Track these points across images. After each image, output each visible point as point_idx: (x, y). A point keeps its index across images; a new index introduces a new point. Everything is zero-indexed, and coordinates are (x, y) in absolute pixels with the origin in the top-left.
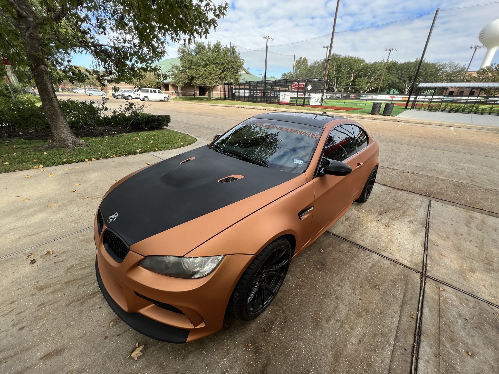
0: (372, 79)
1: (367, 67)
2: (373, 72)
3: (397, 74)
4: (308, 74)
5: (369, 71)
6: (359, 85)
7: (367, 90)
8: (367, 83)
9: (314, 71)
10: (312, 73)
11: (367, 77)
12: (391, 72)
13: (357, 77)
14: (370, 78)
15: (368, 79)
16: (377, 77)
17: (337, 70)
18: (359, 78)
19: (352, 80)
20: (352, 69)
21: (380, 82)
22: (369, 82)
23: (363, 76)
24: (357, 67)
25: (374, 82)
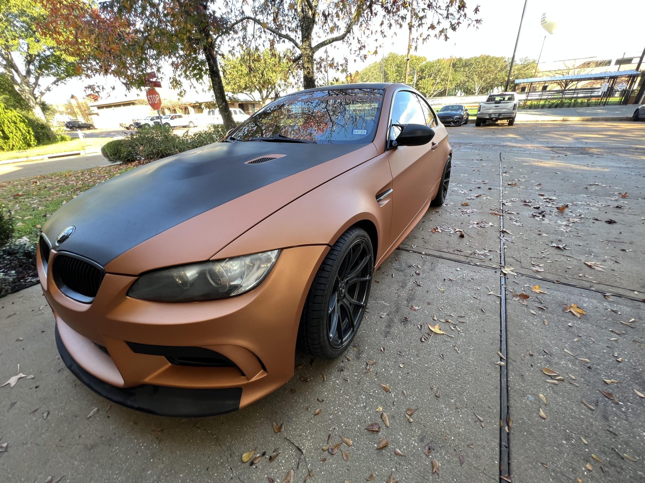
0: (438, 81)
1: (431, 66)
2: (439, 71)
3: (464, 71)
5: (433, 70)
6: (424, 89)
8: (433, 84)
9: (370, 74)
11: (432, 78)
12: (457, 69)
13: (421, 78)
14: (435, 78)
15: (433, 79)
16: (443, 77)
17: (397, 71)
18: (423, 80)
19: (415, 83)
20: (413, 69)
21: (447, 82)
22: (435, 84)
23: (427, 76)
24: (419, 66)
25: (440, 83)
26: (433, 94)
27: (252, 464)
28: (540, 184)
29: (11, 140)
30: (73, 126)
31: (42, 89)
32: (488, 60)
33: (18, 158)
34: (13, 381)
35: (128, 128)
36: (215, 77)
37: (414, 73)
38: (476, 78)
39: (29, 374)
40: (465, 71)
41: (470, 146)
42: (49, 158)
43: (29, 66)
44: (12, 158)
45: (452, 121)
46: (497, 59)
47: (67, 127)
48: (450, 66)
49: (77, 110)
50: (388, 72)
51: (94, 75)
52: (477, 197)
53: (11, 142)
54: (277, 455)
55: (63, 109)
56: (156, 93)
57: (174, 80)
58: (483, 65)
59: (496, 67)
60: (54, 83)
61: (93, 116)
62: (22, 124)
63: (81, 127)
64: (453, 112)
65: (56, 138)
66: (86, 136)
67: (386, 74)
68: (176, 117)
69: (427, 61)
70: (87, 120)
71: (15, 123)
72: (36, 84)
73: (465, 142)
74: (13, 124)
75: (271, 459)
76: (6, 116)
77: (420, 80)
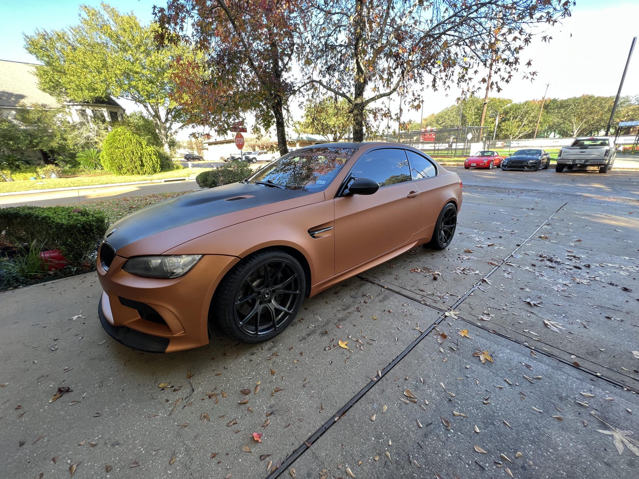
0: (525, 122)
1: (517, 108)
2: (526, 113)
3: (558, 113)
4: (440, 121)
5: (520, 112)
6: (507, 130)
7: (518, 136)
8: (519, 127)
9: (447, 117)
10: (445, 119)
11: (517, 120)
12: (550, 111)
13: (503, 120)
14: (521, 120)
15: (519, 121)
16: (532, 119)
17: (477, 114)
18: (507, 122)
19: (497, 124)
20: (496, 111)
21: (536, 124)
22: (521, 126)
23: (512, 118)
24: (503, 108)
25: (528, 124)
26: (517, 136)
27: (163, 389)
28: (579, 241)
29: (145, 167)
30: (189, 158)
31: (173, 131)
32: (591, 100)
33: (146, 180)
34: (75, 318)
35: (225, 161)
36: (280, 127)
37: (496, 115)
38: (574, 120)
39: (83, 316)
40: (560, 113)
41: (534, 193)
42: (165, 181)
43: (168, 116)
44: (142, 181)
45: (525, 166)
46: (603, 99)
47: (185, 158)
48: (540, 108)
49: (194, 146)
50: (467, 115)
51: (197, 126)
52: (489, 246)
53: (145, 169)
54: (179, 390)
55: (185, 145)
56: (242, 137)
57: (255, 128)
58: (584, 106)
59: (603, 108)
60: (181, 128)
61: (204, 151)
62: (154, 156)
63: (194, 158)
64: (529, 156)
65: (173, 167)
66: (194, 166)
67: (463, 116)
68: (262, 153)
69: (513, 103)
70: (199, 153)
71: (150, 155)
72: (170, 128)
73: (531, 188)
74: (148, 156)
75: (175, 390)
76: (146, 151)
77: (503, 122)
